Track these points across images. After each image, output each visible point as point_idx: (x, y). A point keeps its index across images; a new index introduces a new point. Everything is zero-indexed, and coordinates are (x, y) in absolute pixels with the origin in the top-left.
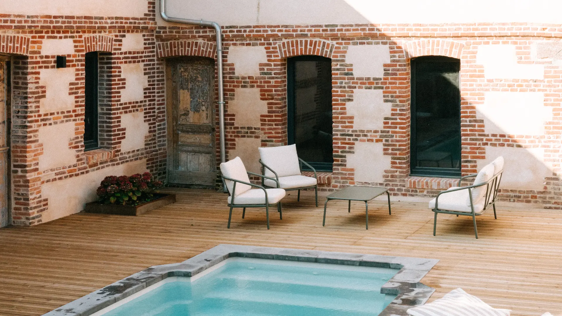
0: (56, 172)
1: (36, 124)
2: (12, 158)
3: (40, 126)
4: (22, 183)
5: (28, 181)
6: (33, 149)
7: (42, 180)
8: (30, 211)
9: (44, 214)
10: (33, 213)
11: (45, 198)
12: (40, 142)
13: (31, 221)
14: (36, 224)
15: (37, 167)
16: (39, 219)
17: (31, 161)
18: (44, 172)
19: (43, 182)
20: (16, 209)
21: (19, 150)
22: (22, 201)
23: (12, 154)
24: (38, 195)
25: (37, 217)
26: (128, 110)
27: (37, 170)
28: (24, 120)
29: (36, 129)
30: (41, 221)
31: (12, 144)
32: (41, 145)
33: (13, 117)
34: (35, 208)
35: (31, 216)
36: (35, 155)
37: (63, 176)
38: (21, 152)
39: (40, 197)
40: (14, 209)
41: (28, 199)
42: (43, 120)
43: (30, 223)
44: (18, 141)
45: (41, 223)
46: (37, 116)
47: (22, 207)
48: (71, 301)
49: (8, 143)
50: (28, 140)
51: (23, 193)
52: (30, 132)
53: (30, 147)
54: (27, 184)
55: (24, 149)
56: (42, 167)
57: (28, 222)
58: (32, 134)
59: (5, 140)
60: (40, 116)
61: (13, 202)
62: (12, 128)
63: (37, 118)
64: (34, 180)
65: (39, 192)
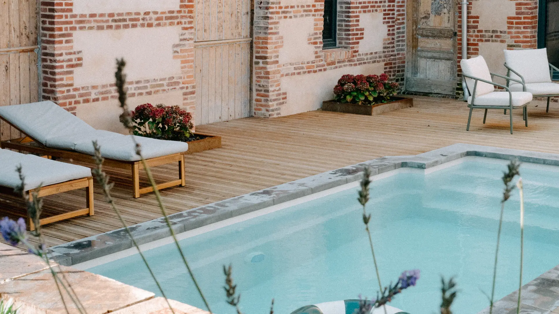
0: (295, 66)
1: (277, 15)
2: (254, 49)
3: (280, 18)
4: (263, 75)
5: (268, 73)
6: (274, 41)
7: (281, 73)
8: (270, 103)
9: (283, 107)
10: (273, 105)
11: (284, 91)
12: (281, 34)
13: (270, 113)
14: (275, 116)
15: (277, 59)
16: (278, 112)
17: (271, 53)
18: (284, 65)
19: (282, 75)
20: (257, 100)
21: (261, 41)
22: (263, 92)
23: (254, 45)
24: (277, 88)
25: (276, 109)
26: (367, 9)
27: (277, 62)
28: (266, 11)
29: (277, 20)
30: (279, 114)
31: (255, 36)
32: (282, 38)
33: (256, 8)
34: (275, 100)
35: (271, 108)
36: (276, 47)
37: (301, 71)
38: (263, 43)
39: (280, 90)
40: (255, 101)
41: (267, 91)
42: (283, 12)
43: (270, 115)
44: (260, 32)
45: (280, 116)
46: (278, 8)
47: (263, 98)
48: (304, 177)
49: (251, 35)
50: (270, 31)
51: (264, 84)
52: (272, 23)
53: (271, 39)
54: (268, 75)
55: (265, 41)
56: (282, 60)
57: (267, 114)
58: (273, 26)
59: (249, 31)
60: (281, 8)
61: (254, 93)
62: (255, 19)
63: (278, 10)
64: (274, 73)
65: (279, 85)
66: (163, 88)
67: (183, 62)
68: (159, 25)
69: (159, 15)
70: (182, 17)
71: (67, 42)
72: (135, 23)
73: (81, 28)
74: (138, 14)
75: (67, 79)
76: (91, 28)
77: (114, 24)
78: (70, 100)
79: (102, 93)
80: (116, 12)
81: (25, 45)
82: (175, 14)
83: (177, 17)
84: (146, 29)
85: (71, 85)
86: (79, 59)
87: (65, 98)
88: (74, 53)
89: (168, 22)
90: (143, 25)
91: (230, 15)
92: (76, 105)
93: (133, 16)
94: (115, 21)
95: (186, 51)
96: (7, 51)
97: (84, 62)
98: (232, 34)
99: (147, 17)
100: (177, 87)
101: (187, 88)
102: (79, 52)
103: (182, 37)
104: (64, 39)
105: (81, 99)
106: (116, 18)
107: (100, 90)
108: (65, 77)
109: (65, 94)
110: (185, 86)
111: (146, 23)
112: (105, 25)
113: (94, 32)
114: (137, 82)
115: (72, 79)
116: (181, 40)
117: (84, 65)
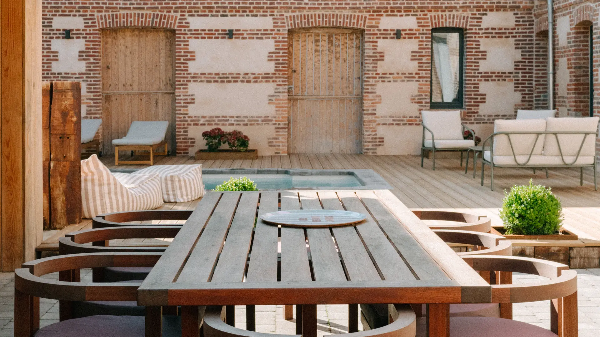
1: (373, 79)
5: (363, 121)
6: (370, 98)
7: (377, 122)
9: (380, 148)
11: (381, 136)
12: (378, 93)
13: (366, 151)
14: (371, 154)
15: (374, 112)
16: (374, 151)
17: (368, 107)
19: (379, 124)
24: (374, 133)
25: (371, 149)
26: (490, 79)
27: (374, 114)
29: (374, 83)
32: (380, 96)
36: (373, 103)
37: (402, 122)
39: (376, 135)
42: (380, 77)
45: (376, 154)
46: (374, 74)
50: (365, 90)
52: (369, 85)
56: (379, 113)
58: (369, 87)
59: (360, 91)
60: (378, 74)
63: (374, 76)
64: (370, 121)
65: (375, 131)
66: (258, 123)
67: (277, 107)
68: (256, 82)
69: (256, 76)
70: (277, 78)
71: (184, 88)
72: (236, 79)
73: (194, 81)
74: (239, 74)
75: (184, 110)
76: (201, 81)
77: (219, 80)
78: (184, 123)
79: (208, 121)
80: (221, 72)
81: (170, 90)
82: (270, 75)
83: (272, 78)
84: (245, 84)
85: (187, 114)
86: (193, 99)
87: (181, 121)
88: (189, 95)
89: (264, 80)
90: (243, 81)
91: (341, 79)
92: (188, 126)
93: (235, 76)
94: (220, 78)
95: (280, 100)
96: (156, 93)
97: (196, 101)
98: (343, 92)
99: (247, 76)
100: (271, 123)
101: (279, 124)
102: (192, 95)
103: (277, 91)
104: (182, 87)
105: (192, 123)
106: (221, 76)
107: (207, 119)
108: (182, 109)
109: (182, 119)
110: (277, 123)
111: (245, 80)
112: (212, 80)
113: (205, 84)
114: (237, 117)
115: (187, 110)
116: (275, 92)
117: (196, 102)
